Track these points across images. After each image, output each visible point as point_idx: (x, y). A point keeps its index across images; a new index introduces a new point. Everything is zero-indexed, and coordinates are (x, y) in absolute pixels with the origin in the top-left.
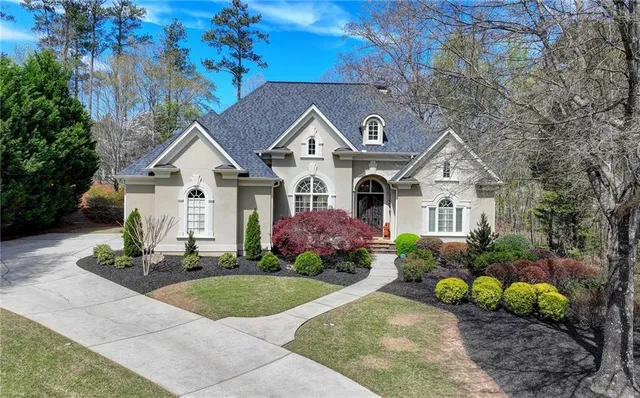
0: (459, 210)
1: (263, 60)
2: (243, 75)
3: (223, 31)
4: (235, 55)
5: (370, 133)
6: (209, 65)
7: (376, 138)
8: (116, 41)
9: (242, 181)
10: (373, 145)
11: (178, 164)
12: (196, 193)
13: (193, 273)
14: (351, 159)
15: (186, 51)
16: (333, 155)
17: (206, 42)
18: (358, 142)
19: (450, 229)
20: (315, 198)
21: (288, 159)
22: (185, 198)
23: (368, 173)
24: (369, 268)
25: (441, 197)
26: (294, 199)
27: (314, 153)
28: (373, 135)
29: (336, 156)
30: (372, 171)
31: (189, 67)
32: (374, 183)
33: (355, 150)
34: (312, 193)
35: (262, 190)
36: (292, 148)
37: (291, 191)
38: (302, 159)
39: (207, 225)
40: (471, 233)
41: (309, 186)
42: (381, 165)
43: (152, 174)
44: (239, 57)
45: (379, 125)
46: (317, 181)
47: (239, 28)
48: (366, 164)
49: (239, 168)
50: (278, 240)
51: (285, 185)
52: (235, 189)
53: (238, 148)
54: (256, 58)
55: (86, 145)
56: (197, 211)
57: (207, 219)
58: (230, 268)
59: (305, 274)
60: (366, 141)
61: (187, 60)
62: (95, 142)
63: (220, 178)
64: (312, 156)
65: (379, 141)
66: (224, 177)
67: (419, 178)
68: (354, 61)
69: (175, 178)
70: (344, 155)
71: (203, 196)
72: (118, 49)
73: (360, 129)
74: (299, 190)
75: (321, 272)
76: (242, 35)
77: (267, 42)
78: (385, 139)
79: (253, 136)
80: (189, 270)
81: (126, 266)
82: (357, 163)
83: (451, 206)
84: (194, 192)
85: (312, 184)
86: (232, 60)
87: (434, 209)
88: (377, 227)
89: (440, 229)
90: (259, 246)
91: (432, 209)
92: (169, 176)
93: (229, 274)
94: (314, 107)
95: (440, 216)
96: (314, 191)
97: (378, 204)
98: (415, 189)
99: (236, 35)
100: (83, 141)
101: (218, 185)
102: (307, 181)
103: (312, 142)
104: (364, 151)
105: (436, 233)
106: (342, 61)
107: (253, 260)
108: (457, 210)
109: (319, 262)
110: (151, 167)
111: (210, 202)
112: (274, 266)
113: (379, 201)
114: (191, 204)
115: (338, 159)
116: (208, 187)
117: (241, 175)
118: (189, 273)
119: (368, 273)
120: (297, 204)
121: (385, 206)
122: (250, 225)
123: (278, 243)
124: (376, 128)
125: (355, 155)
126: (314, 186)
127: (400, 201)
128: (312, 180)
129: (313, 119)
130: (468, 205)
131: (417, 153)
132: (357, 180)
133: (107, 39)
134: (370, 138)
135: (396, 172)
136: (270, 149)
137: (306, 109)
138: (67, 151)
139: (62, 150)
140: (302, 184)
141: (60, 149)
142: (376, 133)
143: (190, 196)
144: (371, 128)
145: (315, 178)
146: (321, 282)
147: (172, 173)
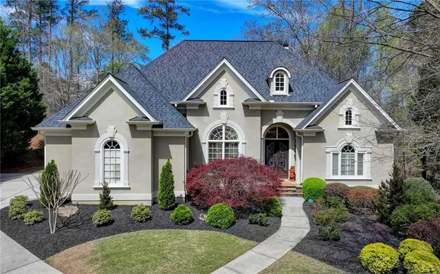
0: (361, 155)
1: (186, 29)
2: (170, 40)
3: (154, 7)
4: (164, 25)
5: (277, 84)
6: (143, 33)
7: (282, 89)
8: (69, 15)
9: (156, 132)
10: (280, 96)
11: (94, 117)
12: (112, 144)
13: (103, 229)
14: (260, 108)
15: (125, 22)
16: (244, 105)
17: (141, 16)
18: (266, 93)
19: (352, 172)
20: (227, 144)
21: (202, 109)
22: (101, 149)
23: (275, 121)
24: (280, 216)
25: (344, 144)
26: (207, 145)
27: (225, 103)
28: (280, 86)
29: (246, 106)
30: (279, 119)
31: (128, 35)
32: (281, 130)
33: (263, 100)
34: (224, 140)
35: (177, 140)
36: (205, 99)
37: (205, 138)
38: (214, 109)
39: (122, 175)
40: (382, 183)
41: (221, 134)
42: (287, 114)
43: (69, 126)
44: (167, 27)
45: (285, 78)
46: (228, 129)
47: (166, 4)
48: (274, 113)
49: (152, 120)
50: (192, 189)
51: (199, 133)
52: (150, 139)
53: (153, 100)
54: (180, 28)
55: (31, 97)
56: (113, 161)
57: (122, 169)
58: (142, 222)
59: (217, 227)
60: (274, 92)
61: (126, 29)
62: (42, 94)
63: (135, 129)
64: (223, 106)
65: (285, 92)
66: (138, 129)
67: (323, 125)
68: (257, 27)
69: (91, 130)
70: (253, 105)
71: (118, 147)
72: (71, 20)
73: (267, 81)
74: (212, 137)
75: (234, 223)
76: (170, 9)
77: (188, 15)
78: (290, 90)
79: (169, 88)
80: (99, 226)
81: (36, 222)
82: (264, 112)
83: (353, 151)
84: (109, 143)
85: (224, 131)
86: (161, 29)
87: (337, 154)
88: (283, 169)
89: (343, 173)
90: (173, 196)
91: (335, 155)
92: (85, 128)
93: (140, 228)
94: (225, 61)
95: (343, 161)
96: (226, 139)
97: (284, 150)
98: (319, 136)
99: (164, 10)
100: (29, 94)
101: (133, 136)
102: (219, 129)
103: (223, 93)
104: (272, 101)
105: (339, 177)
106: (247, 28)
107: (166, 210)
108: (359, 154)
109: (231, 215)
110: (67, 120)
111: (125, 152)
112: (186, 219)
113: (285, 146)
114: (107, 154)
115: (248, 109)
116: (123, 139)
117: (154, 126)
118: (98, 230)
119: (279, 222)
120: (210, 151)
121: (290, 150)
122: (164, 175)
123: (191, 192)
124: (282, 80)
125: (263, 105)
126: (226, 134)
127: (306, 147)
128: (224, 128)
129: (224, 72)
130: (369, 150)
131: (320, 103)
132: (265, 128)
133: (62, 12)
134: (277, 89)
135: (302, 120)
136: (185, 100)
137: (218, 64)
138: (11, 102)
139: (6, 102)
140: (215, 132)
141: (5, 101)
142: (282, 84)
143: (106, 147)
144: (277, 80)
145: (226, 127)
146: (233, 237)
147: (89, 125)
